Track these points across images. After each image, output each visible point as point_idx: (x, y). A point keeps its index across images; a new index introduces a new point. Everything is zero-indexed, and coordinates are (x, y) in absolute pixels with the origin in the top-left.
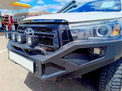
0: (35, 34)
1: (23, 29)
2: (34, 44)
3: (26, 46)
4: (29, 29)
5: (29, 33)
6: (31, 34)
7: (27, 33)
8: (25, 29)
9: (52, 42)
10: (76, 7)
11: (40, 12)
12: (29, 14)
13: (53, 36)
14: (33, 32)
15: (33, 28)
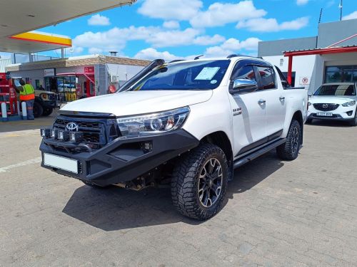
0: (79, 130)
1: (63, 124)
2: (78, 141)
3: (70, 144)
4: (72, 124)
5: (72, 128)
6: (75, 130)
7: (69, 128)
8: (67, 123)
9: (98, 138)
10: (165, 71)
11: (100, 59)
12: (67, 65)
13: (99, 131)
14: (77, 127)
15: (77, 123)
